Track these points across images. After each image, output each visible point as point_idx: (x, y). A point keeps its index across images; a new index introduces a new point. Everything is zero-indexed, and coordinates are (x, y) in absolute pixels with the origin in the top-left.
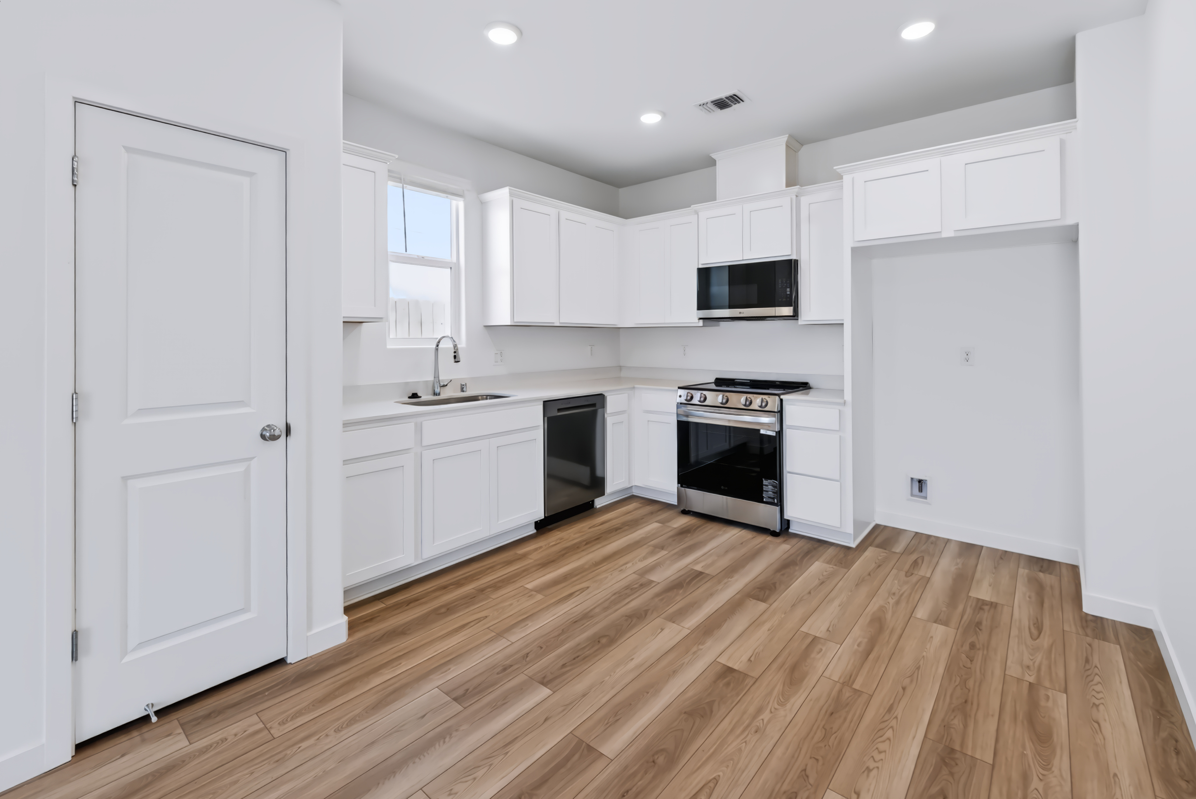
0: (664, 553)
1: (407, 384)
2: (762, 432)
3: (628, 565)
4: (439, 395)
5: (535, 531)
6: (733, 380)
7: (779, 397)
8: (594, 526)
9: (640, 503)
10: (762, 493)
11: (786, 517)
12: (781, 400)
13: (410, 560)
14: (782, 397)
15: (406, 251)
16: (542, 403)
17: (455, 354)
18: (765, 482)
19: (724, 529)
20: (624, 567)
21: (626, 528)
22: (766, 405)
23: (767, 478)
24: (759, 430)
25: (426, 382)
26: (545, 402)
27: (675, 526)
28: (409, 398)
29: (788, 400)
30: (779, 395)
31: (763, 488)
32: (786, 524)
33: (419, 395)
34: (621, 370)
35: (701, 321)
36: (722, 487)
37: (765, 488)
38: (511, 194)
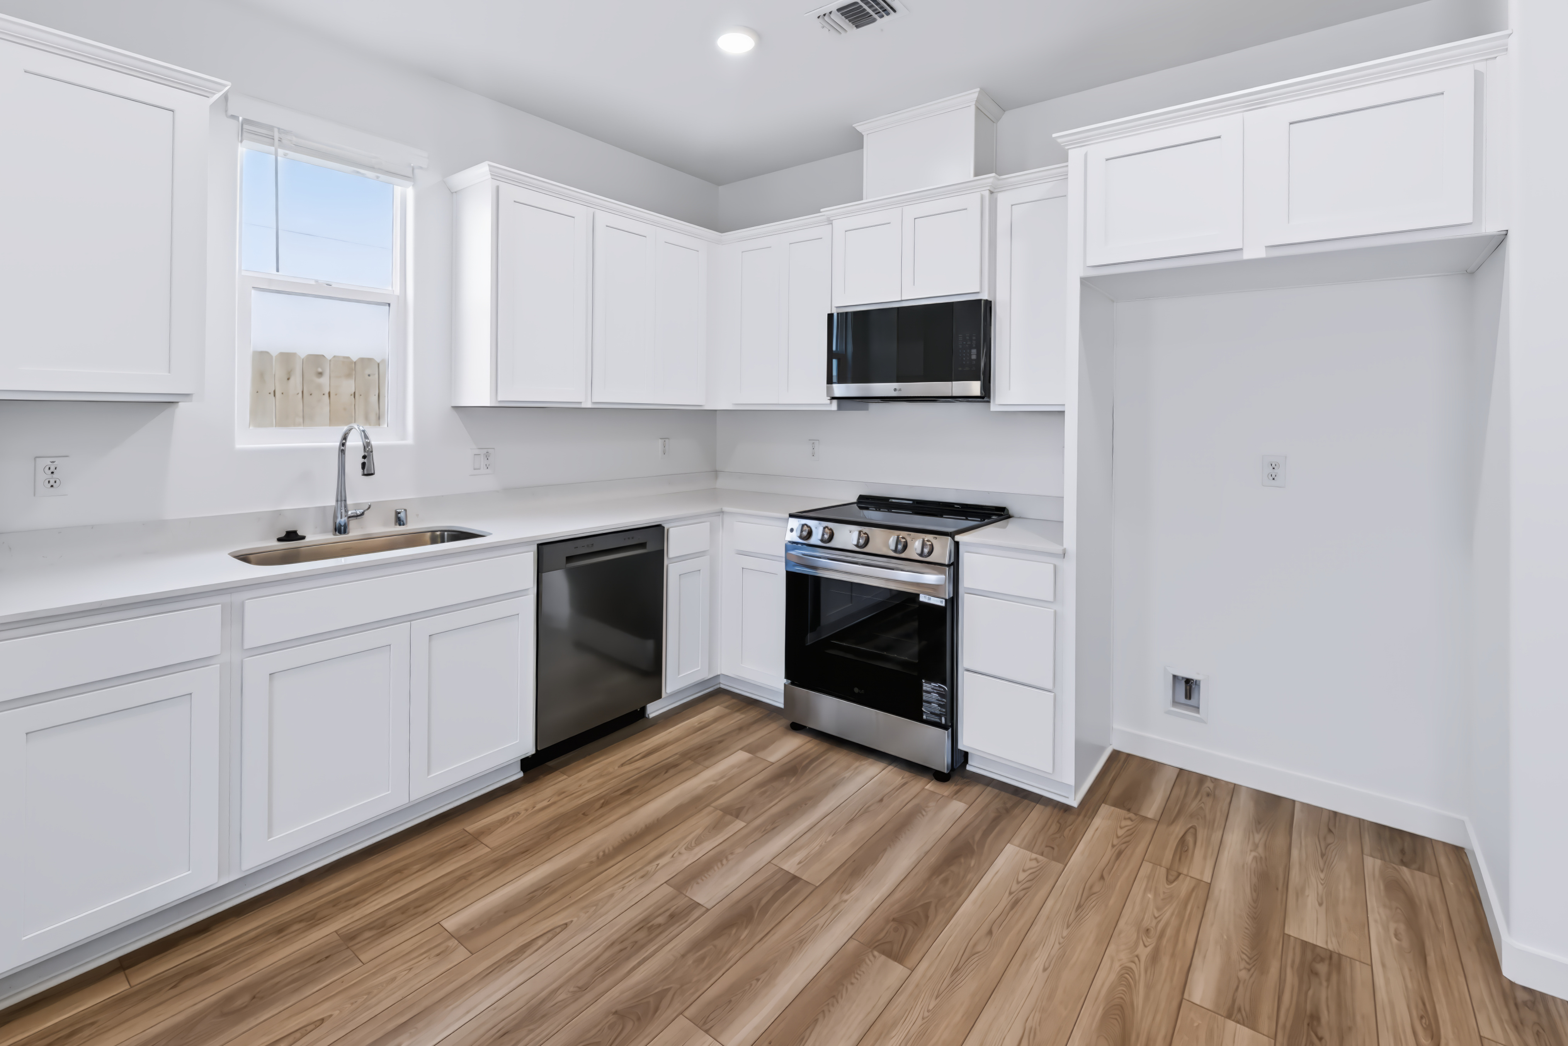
0: (739, 824)
1: (279, 513)
2: (923, 598)
3: (662, 861)
4: (345, 532)
5: (521, 775)
6: (886, 499)
7: (953, 538)
8: (631, 761)
9: (726, 707)
10: (921, 706)
11: (961, 747)
12: (957, 544)
13: (210, 879)
14: (958, 538)
15: (278, 271)
16: (534, 548)
17: (365, 460)
18: (927, 686)
19: (857, 764)
20: (651, 868)
21: (688, 763)
22: (931, 552)
23: (930, 680)
24: (918, 595)
25: (324, 509)
26: (541, 546)
27: (773, 758)
28: (280, 540)
29: (967, 544)
30: (952, 535)
31: (921, 696)
32: (961, 758)
33: (300, 533)
34: (716, 477)
35: (835, 402)
36: (856, 690)
37: (925, 697)
38: (494, 176)
